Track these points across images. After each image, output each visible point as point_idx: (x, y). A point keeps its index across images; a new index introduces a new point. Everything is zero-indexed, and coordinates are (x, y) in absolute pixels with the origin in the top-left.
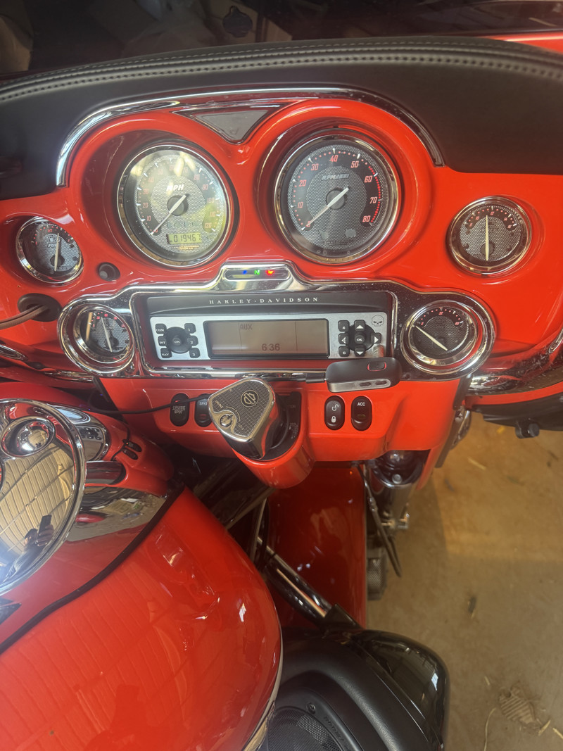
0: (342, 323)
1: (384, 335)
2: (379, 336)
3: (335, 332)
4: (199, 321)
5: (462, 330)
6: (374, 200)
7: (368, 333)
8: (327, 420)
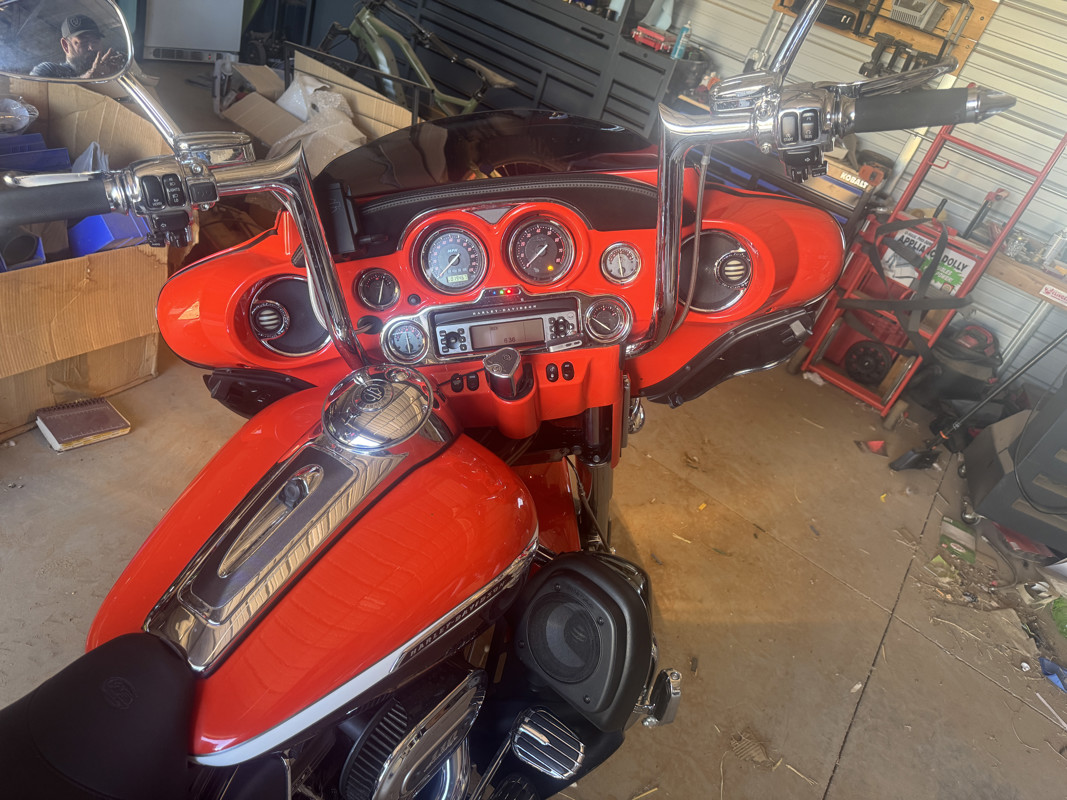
0: (551, 319)
1: (575, 324)
2: (573, 325)
3: (547, 325)
4: (466, 326)
5: (617, 318)
6: (561, 250)
7: (565, 324)
8: (549, 376)
